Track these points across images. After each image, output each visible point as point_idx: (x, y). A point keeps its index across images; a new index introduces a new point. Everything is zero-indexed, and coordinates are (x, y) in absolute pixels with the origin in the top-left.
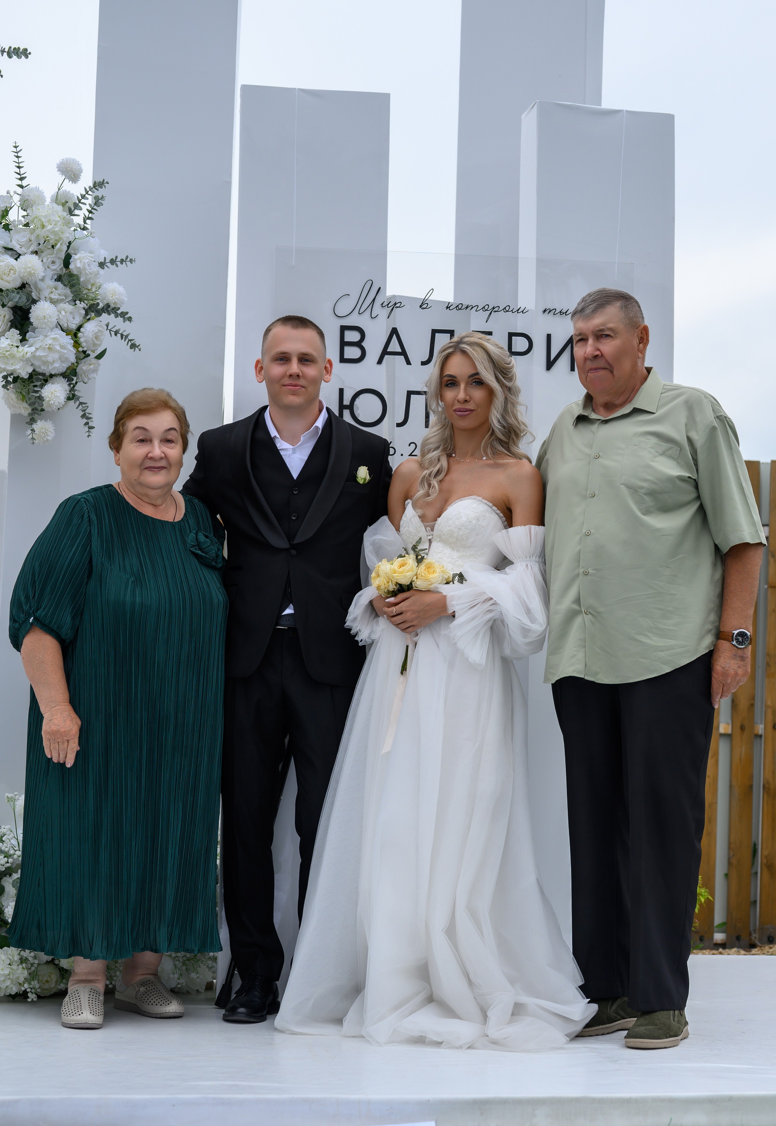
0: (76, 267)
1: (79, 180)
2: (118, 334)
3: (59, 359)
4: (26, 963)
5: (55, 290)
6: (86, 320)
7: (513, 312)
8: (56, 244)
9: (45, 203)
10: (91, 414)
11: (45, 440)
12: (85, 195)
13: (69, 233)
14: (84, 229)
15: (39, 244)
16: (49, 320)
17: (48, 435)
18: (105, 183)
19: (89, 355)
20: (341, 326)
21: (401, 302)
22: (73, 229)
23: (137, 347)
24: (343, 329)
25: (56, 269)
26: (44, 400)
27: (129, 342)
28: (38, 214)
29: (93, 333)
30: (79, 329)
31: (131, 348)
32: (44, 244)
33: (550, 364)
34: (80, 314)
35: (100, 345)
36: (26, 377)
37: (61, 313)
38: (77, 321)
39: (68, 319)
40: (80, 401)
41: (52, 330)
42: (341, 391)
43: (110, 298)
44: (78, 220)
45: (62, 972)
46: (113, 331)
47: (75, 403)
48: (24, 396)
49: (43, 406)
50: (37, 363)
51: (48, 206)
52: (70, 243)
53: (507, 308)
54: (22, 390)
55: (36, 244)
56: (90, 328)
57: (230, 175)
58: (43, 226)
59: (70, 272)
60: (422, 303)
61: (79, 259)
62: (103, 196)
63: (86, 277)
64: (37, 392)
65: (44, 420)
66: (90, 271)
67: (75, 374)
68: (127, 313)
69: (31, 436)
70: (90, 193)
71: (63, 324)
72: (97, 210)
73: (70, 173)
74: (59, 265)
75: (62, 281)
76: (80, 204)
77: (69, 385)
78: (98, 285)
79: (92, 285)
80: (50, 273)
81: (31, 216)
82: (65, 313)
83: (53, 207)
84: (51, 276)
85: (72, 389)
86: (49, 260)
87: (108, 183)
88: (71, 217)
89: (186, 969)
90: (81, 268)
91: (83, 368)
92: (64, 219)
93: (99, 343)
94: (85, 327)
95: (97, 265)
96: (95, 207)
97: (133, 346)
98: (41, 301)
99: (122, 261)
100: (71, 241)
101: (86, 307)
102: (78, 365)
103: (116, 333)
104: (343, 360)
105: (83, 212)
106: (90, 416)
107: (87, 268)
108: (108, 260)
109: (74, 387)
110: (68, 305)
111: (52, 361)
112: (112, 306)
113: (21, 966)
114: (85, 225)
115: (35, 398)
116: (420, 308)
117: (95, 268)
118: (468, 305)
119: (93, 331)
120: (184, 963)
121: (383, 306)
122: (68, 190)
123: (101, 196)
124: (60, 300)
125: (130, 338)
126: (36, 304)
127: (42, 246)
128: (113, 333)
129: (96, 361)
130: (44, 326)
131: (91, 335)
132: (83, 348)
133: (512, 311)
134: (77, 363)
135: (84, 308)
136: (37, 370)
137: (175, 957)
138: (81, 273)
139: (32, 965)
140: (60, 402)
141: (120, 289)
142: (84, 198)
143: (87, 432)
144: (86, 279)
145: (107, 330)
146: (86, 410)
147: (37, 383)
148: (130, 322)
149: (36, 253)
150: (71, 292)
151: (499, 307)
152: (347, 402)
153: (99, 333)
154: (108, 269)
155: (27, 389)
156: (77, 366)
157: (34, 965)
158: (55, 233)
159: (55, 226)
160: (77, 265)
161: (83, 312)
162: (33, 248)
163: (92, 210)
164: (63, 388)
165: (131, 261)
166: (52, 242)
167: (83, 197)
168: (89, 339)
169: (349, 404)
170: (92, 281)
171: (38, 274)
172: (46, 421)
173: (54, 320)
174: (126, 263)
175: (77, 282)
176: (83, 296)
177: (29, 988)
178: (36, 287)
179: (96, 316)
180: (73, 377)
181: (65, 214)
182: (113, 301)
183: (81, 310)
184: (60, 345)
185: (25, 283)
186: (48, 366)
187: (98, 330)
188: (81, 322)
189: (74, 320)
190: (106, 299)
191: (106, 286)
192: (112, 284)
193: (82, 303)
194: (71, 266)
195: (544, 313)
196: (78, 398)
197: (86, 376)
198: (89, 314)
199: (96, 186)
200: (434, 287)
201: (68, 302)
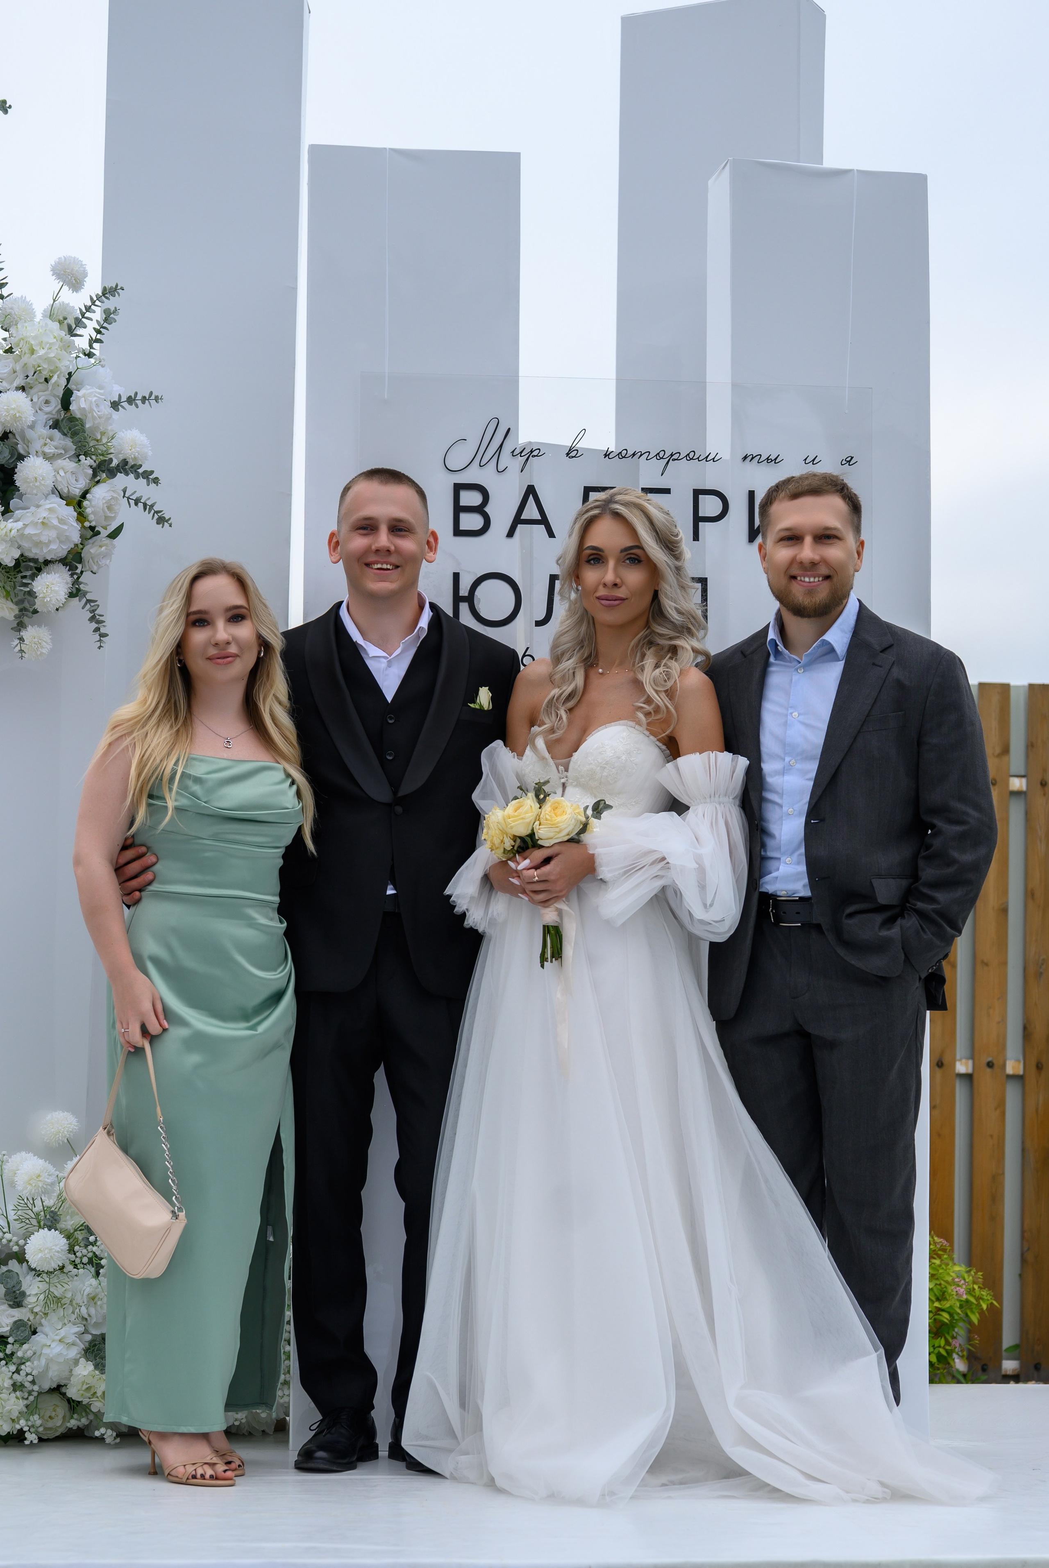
0: (80, 408)
1: (83, 288)
2: (139, 504)
3: (58, 538)
4: (22, 1391)
5: (50, 441)
6: (94, 483)
7: (700, 459)
8: (51, 377)
9: (35, 319)
10: (103, 616)
11: (39, 653)
12: (90, 306)
13: (69, 361)
14: (90, 355)
15: (27, 376)
16: (43, 482)
17: (42, 647)
18: (118, 289)
19: (98, 533)
20: (454, 483)
21: (539, 449)
22: (75, 355)
23: (167, 521)
24: (458, 488)
25: (52, 411)
26: (36, 597)
27: (155, 514)
28: (25, 335)
29: (105, 501)
30: (84, 496)
31: (158, 523)
32: (33, 376)
34: (86, 475)
35: (114, 518)
36: (11, 564)
37: (58, 473)
38: (81, 484)
39: (69, 481)
40: (88, 599)
41: (46, 498)
42: (456, 576)
43: (128, 452)
44: (82, 343)
45: (72, 1404)
46: (132, 499)
47: (80, 600)
48: (8, 593)
49: (35, 605)
50: (26, 544)
51: (39, 323)
52: (70, 374)
53: (691, 455)
54: (5, 583)
55: (22, 376)
56: (101, 494)
57: (295, 278)
58: (33, 352)
59: (71, 415)
60: (570, 450)
61: (84, 396)
62: (116, 308)
63: (94, 423)
64: (26, 585)
65: (36, 626)
66: (99, 413)
67: (80, 560)
68: (152, 472)
69: (18, 648)
70: (97, 303)
71: (62, 489)
72: (107, 329)
73: (70, 277)
74: (55, 405)
75: (59, 428)
76: (84, 320)
77: (72, 575)
78: (111, 434)
79: (103, 434)
80: (42, 418)
81: (15, 337)
82: (65, 473)
83: (46, 324)
84: (44, 421)
85: (76, 582)
86: (41, 399)
87: (123, 290)
88: (71, 338)
90: (87, 409)
91: (90, 550)
92: (61, 341)
93: (113, 515)
94: (93, 492)
95: (109, 406)
96: (105, 325)
97: (161, 520)
98: (31, 456)
99: (144, 400)
100: (71, 372)
101: (94, 465)
102: (84, 547)
103: (137, 502)
104: (458, 532)
105: (88, 331)
106: (101, 618)
107: (95, 409)
108: (124, 399)
109: (78, 578)
110: (69, 462)
111: (47, 541)
112: (131, 462)
113: (13, 1395)
114: (92, 350)
115: (24, 594)
116: (567, 456)
117: (106, 409)
118: (635, 451)
119: (104, 499)
121: (514, 455)
122: (66, 302)
123: (114, 309)
124: (57, 454)
125: (156, 508)
126: (23, 460)
127: (31, 379)
128: (132, 502)
129: (108, 541)
130: (35, 492)
131: (101, 503)
132: (90, 523)
133: (698, 458)
134: (82, 544)
135: (91, 467)
136: (26, 554)
138: (86, 417)
139: (30, 1393)
140: (59, 600)
141: (142, 438)
142: (90, 310)
143: (98, 641)
144: (93, 425)
145: (123, 497)
146: (96, 610)
147: (27, 572)
148: (157, 485)
149: (23, 389)
150: (73, 442)
151: (679, 453)
152: (464, 591)
153: (113, 500)
154: (125, 410)
155: (12, 583)
156: (82, 549)
157: (33, 1393)
158: (48, 360)
159: (49, 351)
160: (80, 406)
161: (90, 472)
162: (18, 383)
163: (101, 329)
164: (63, 580)
165: (157, 399)
166: (45, 374)
167: (88, 309)
168: (98, 510)
169: (467, 595)
170: (101, 428)
171: (26, 418)
172: (39, 626)
173: (49, 483)
174: (149, 402)
175: (82, 428)
176: (90, 449)
177: (25, 1426)
178: (24, 438)
179: (108, 477)
180: (77, 565)
181: (63, 333)
182: (133, 456)
183: (86, 469)
185: (8, 431)
186: (42, 549)
187: (111, 497)
188: (88, 485)
189: (77, 483)
190: (122, 452)
191: (123, 435)
192: (131, 432)
193: (88, 458)
194: (72, 407)
195: (743, 461)
196: (85, 594)
197: (96, 563)
198: (99, 474)
199: (107, 293)
200: (585, 429)
201: (68, 458)
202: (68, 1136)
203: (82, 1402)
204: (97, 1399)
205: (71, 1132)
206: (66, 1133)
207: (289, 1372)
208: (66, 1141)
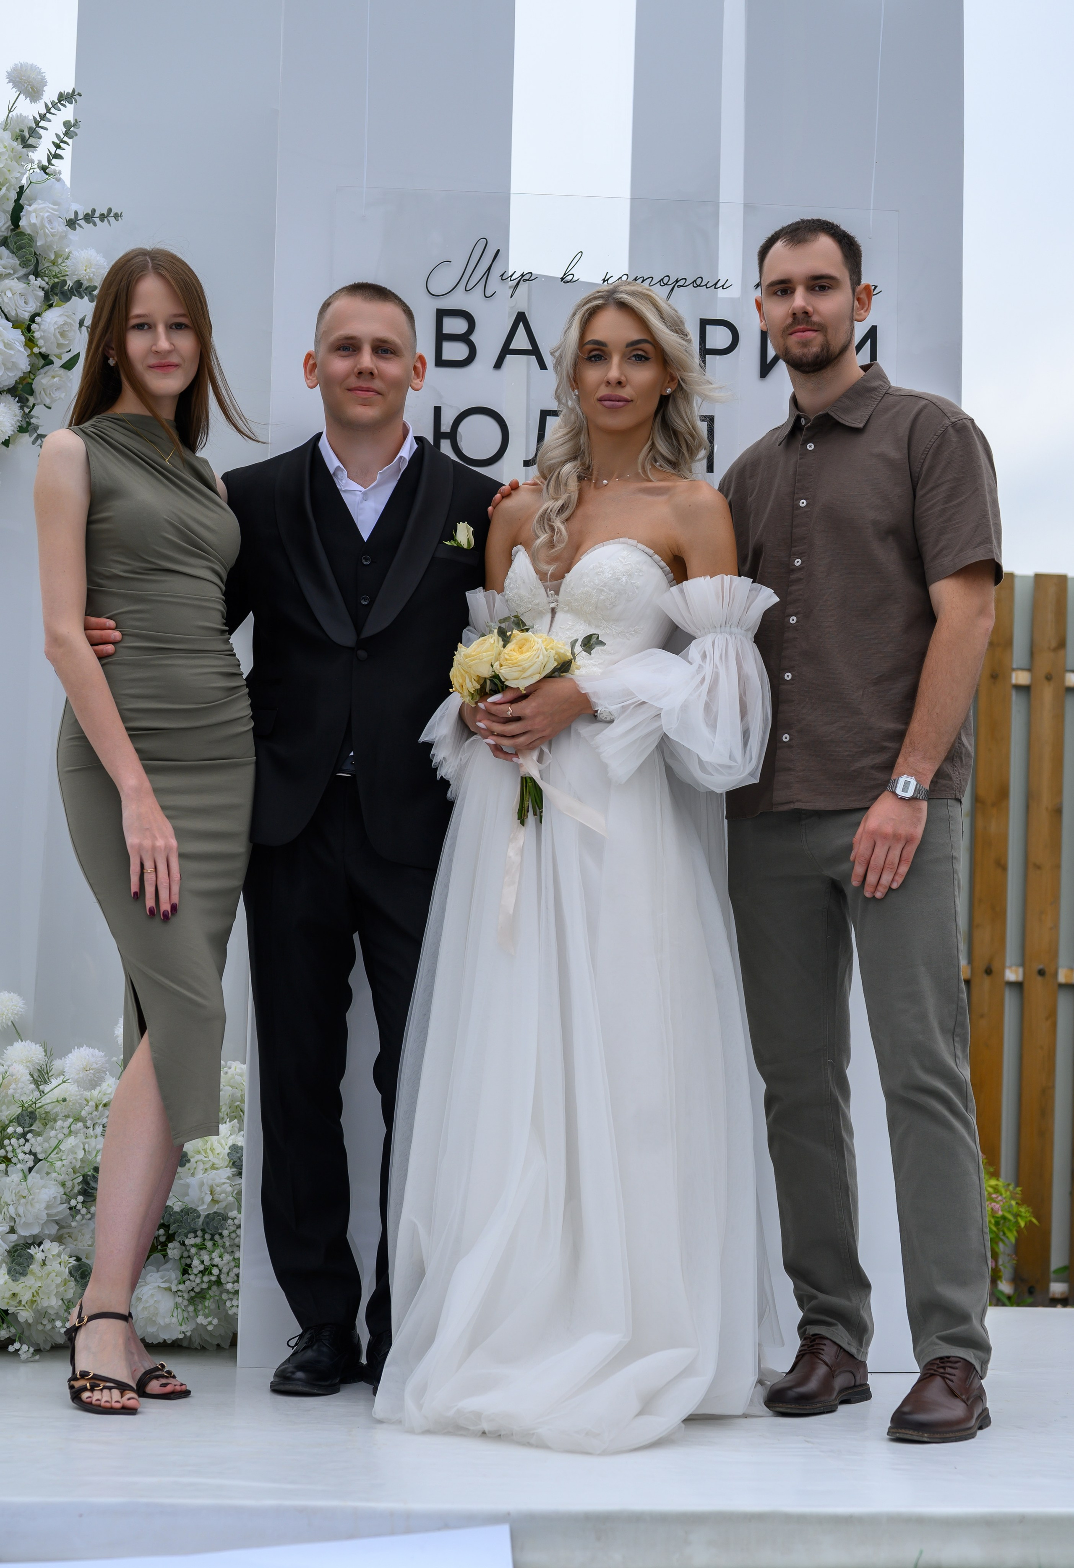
0: (30, 224)
1: (40, 97)
3: (3, 364)
6: (45, 307)
7: (708, 286)
12: (45, 114)
13: (19, 172)
14: (45, 168)
18: (76, 95)
19: (52, 363)
20: (437, 309)
21: (531, 273)
24: (441, 314)
29: (57, 327)
30: (32, 320)
33: (765, 369)
34: (36, 297)
35: (69, 346)
37: (6, 295)
38: (31, 307)
39: (17, 303)
40: (38, 433)
42: (437, 411)
43: (83, 273)
47: (30, 436)
52: (22, 188)
53: (698, 281)
56: (52, 319)
59: (20, 231)
60: (565, 274)
61: (35, 211)
62: (76, 119)
63: (46, 240)
66: (52, 230)
67: (30, 391)
70: (53, 110)
71: (9, 311)
72: (68, 144)
73: (27, 86)
74: (4, 222)
75: (8, 245)
76: (39, 130)
77: (21, 408)
78: (66, 253)
79: (58, 254)
82: (12, 294)
85: (26, 415)
87: (82, 98)
88: (25, 149)
89: (195, 1310)
90: (38, 225)
91: (42, 381)
92: (11, 152)
93: (66, 343)
94: (45, 317)
95: (63, 223)
96: (66, 139)
99: (102, 217)
100: (23, 186)
101: (47, 287)
102: (35, 376)
104: (440, 362)
107: (47, 225)
108: (80, 216)
109: (29, 411)
110: (17, 283)
112: (86, 284)
114: (50, 165)
116: (561, 281)
117: (60, 227)
118: (637, 277)
119: (55, 323)
120: (192, 1300)
121: (503, 279)
124: (5, 274)
129: (61, 370)
131: (53, 329)
132: (41, 349)
133: (706, 285)
134: (32, 373)
135: (43, 289)
137: (176, 1292)
138: (38, 233)
140: (4, 431)
141: (98, 258)
142: (45, 118)
144: (46, 242)
145: (79, 323)
151: (685, 279)
152: (446, 427)
153: (67, 326)
154: (82, 229)
156: (33, 379)
160: (30, 221)
161: (42, 294)
163: (61, 144)
164: (10, 412)
165: (116, 216)
167: (43, 117)
168: (49, 335)
169: (449, 431)
170: (55, 248)
174: (108, 219)
175: (28, 243)
176: (43, 271)
179: (61, 300)
180: (28, 397)
181: (16, 144)
182: (87, 277)
183: (37, 291)
184: (4, 342)
187: (64, 322)
188: (39, 309)
189: (26, 306)
190: (76, 273)
191: (77, 254)
192: (86, 251)
193: (39, 279)
194: (22, 223)
195: (756, 289)
196: (36, 428)
197: (48, 395)
198: (51, 297)
199: (63, 100)
200: (581, 252)
201: (18, 279)
202: (12, 1018)
203: (8, 1310)
204: (24, 1308)
205: (15, 1014)
206: (10, 1015)
207: (238, 1281)
208: (10, 1024)
